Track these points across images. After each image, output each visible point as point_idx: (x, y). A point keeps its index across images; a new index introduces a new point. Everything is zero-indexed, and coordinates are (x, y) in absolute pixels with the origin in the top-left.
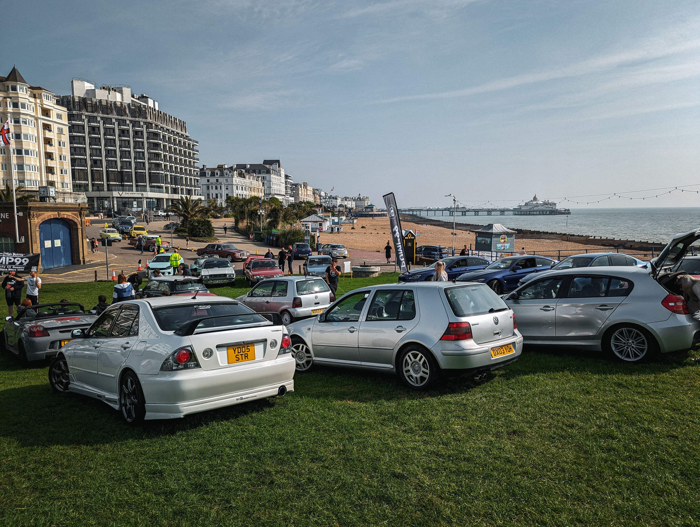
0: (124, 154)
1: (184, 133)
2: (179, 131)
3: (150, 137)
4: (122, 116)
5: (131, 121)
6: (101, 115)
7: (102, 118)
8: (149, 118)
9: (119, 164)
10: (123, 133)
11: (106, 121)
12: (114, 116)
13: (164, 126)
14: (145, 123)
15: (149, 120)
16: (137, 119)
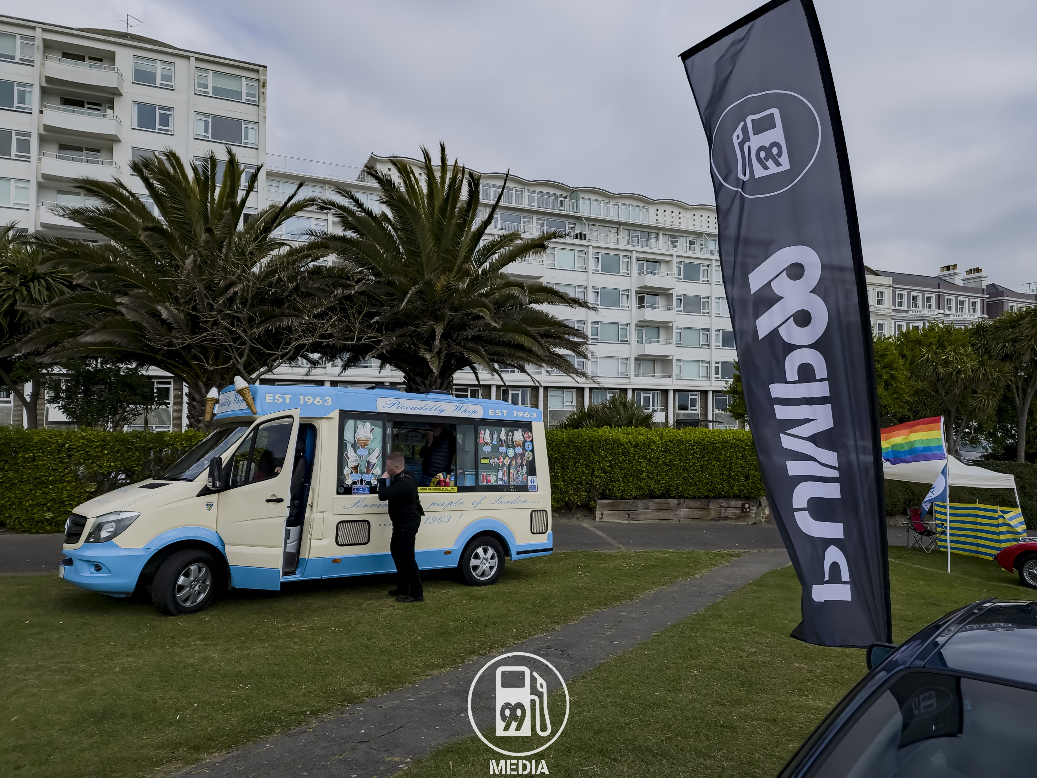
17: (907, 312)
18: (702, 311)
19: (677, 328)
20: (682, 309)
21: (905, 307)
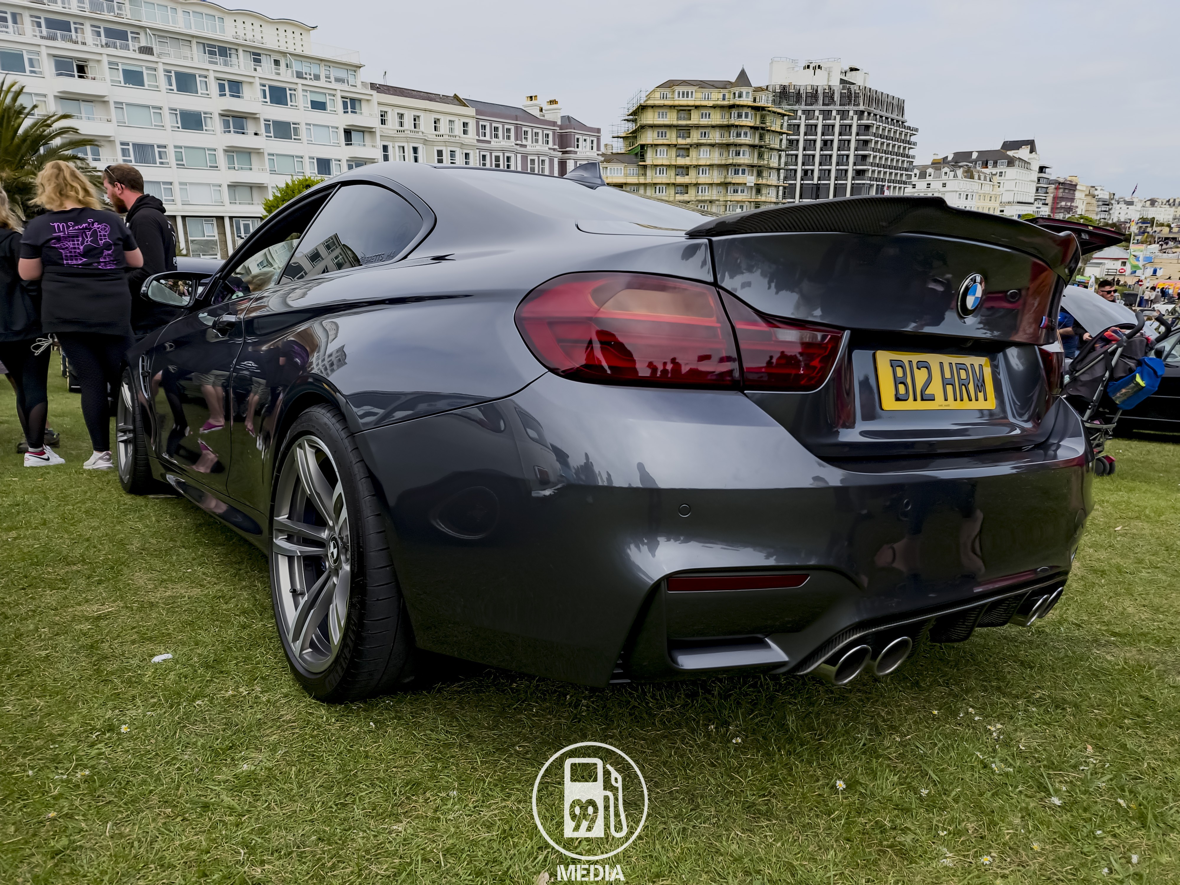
0: (826, 159)
1: (900, 118)
2: (894, 116)
3: (861, 132)
4: (828, 105)
5: (838, 112)
6: (803, 107)
7: (804, 112)
8: (862, 104)
9: (816, 174)
10: (828, 129)
11: (809, 114)
12: (818, 108)
13: (877, 112)
14: (856, 112)
15: (861, 107)
16: (847, 108)
17: (489, 142)
18: (293, 137)
19: (269, 154)
20: (272, 134)
21: (488, 138)
